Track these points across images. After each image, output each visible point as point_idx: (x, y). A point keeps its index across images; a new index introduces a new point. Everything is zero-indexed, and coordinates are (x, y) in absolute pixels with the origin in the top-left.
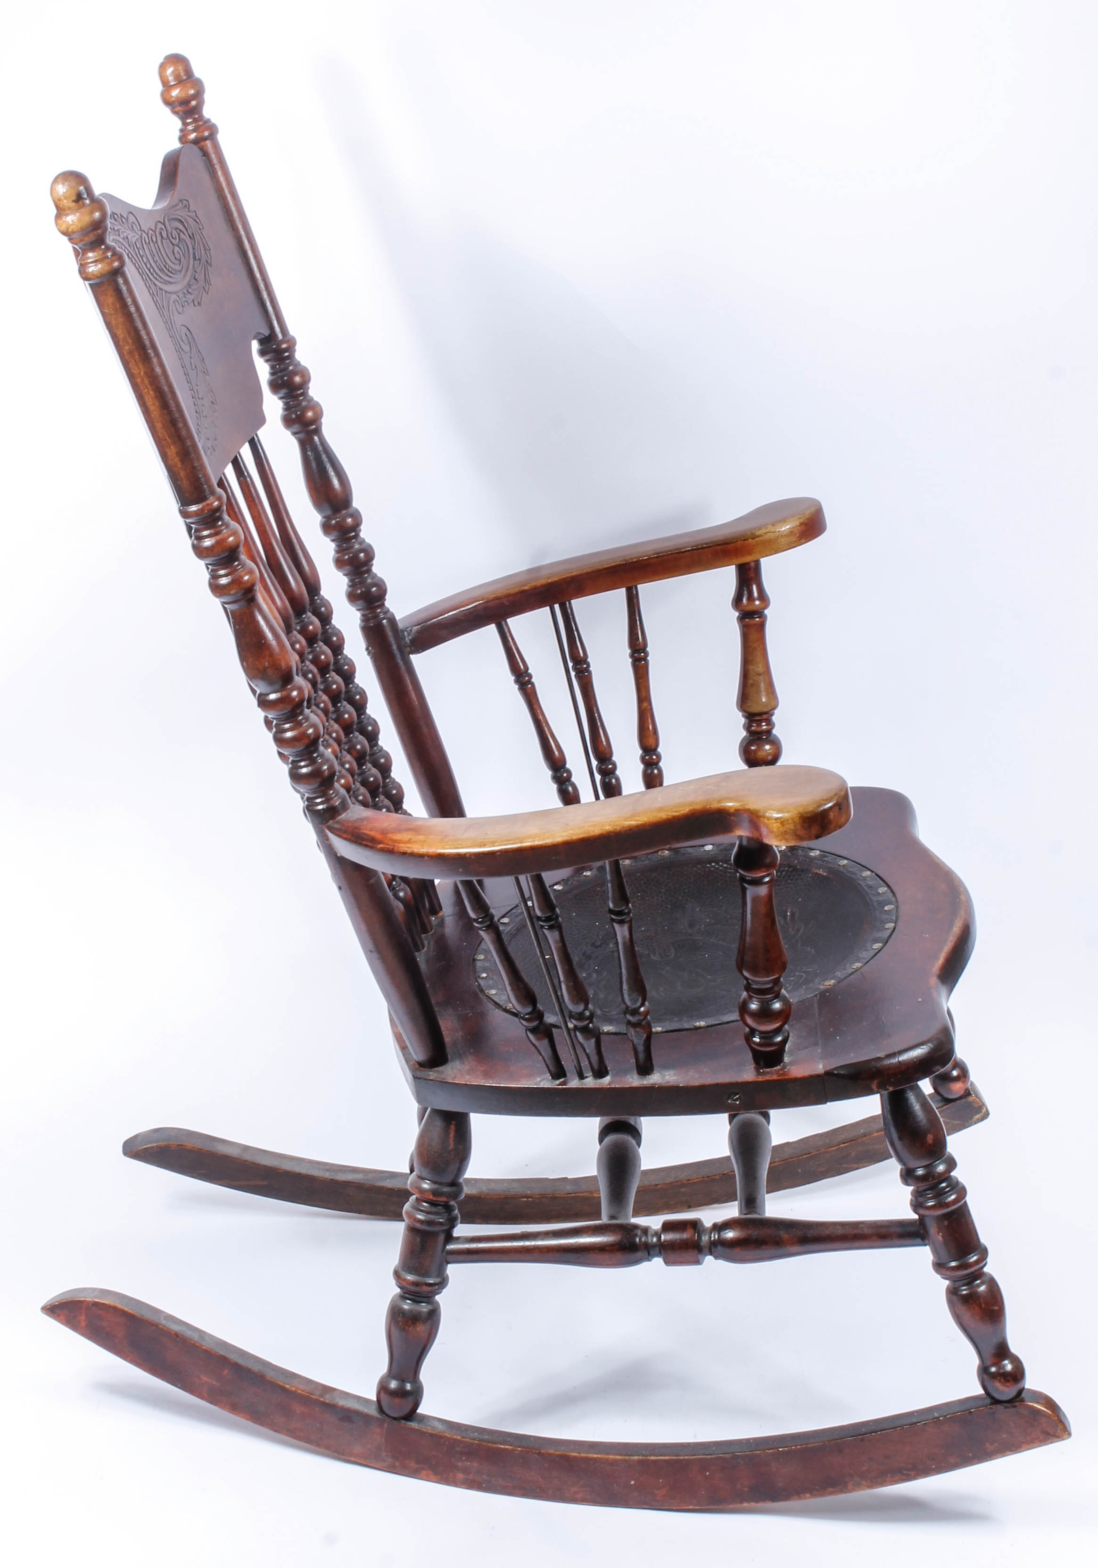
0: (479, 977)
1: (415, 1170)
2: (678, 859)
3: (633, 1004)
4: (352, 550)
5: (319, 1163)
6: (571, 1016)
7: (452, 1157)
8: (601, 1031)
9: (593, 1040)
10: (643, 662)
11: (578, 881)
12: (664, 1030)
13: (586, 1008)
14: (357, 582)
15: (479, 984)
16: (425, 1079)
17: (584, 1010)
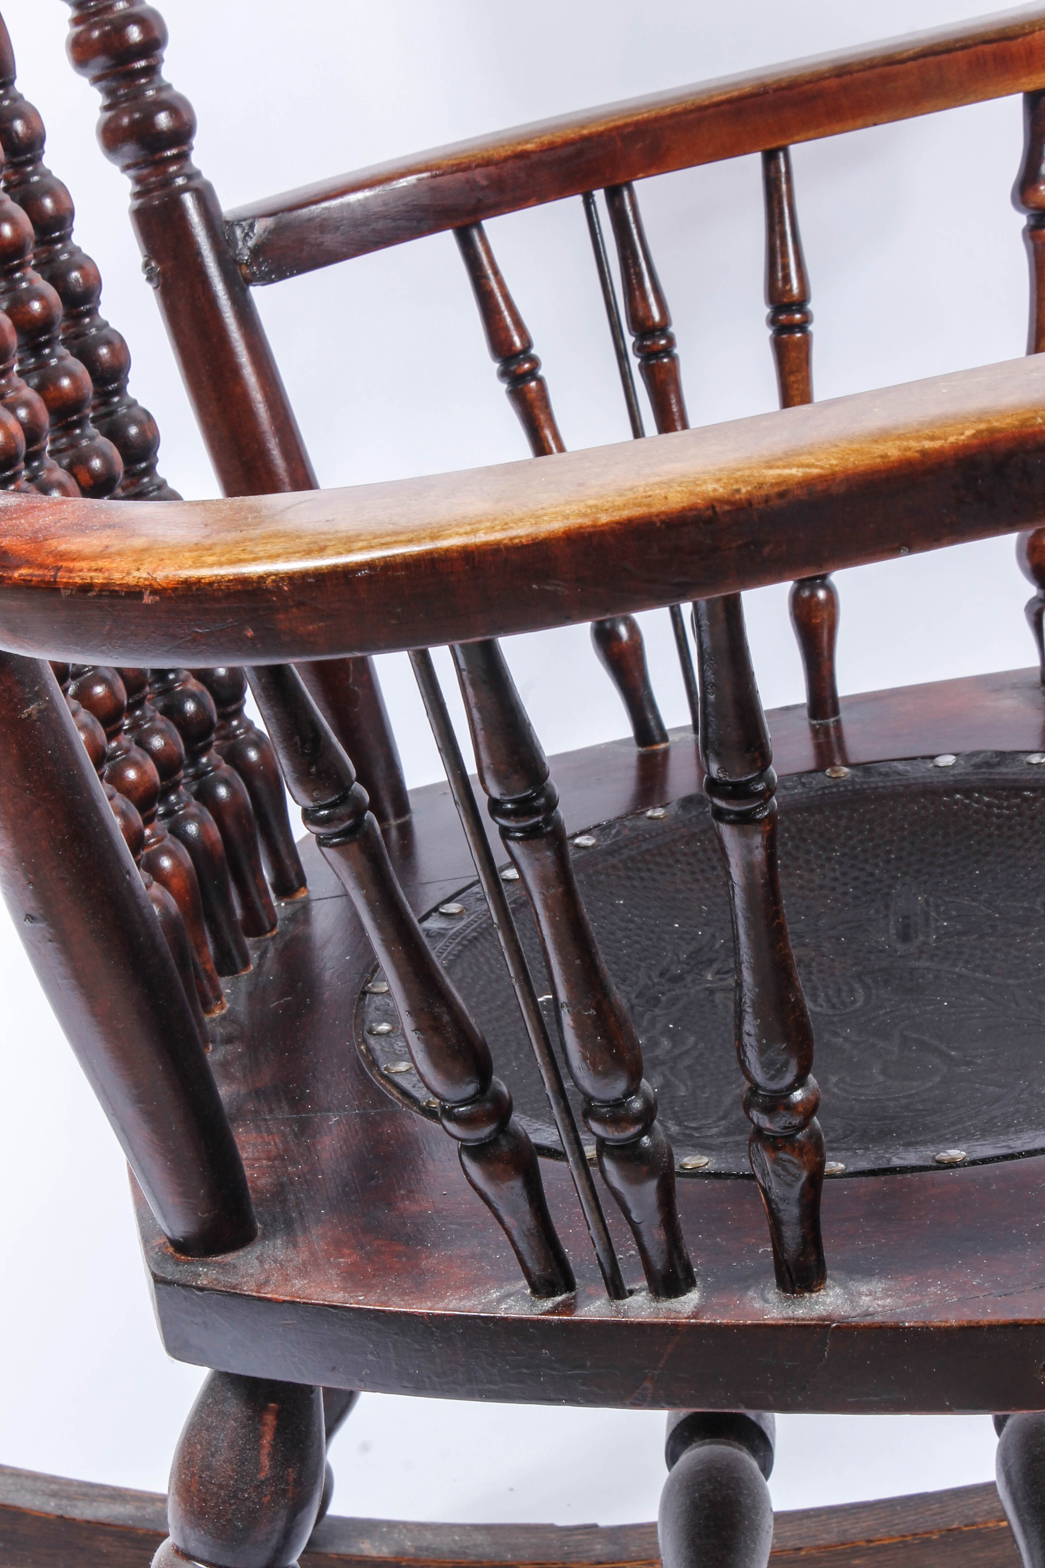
0: (370, 1032)
1: (171, 1530)
2: (873, 785)
3: (772, 1078)
4: (111, 16)
5: (35, 1477)
6: (589, 1113)
7: (266, 1500)
8: (677, 1168)
9: (652, 1185)
10: (799, 335)
11: (632, 829)
12: (851, 1169)
13: (633, 1090)
14: (122, 96)
15: (369, 1050)
16: (184, 1286)
17: (628, 1094)
